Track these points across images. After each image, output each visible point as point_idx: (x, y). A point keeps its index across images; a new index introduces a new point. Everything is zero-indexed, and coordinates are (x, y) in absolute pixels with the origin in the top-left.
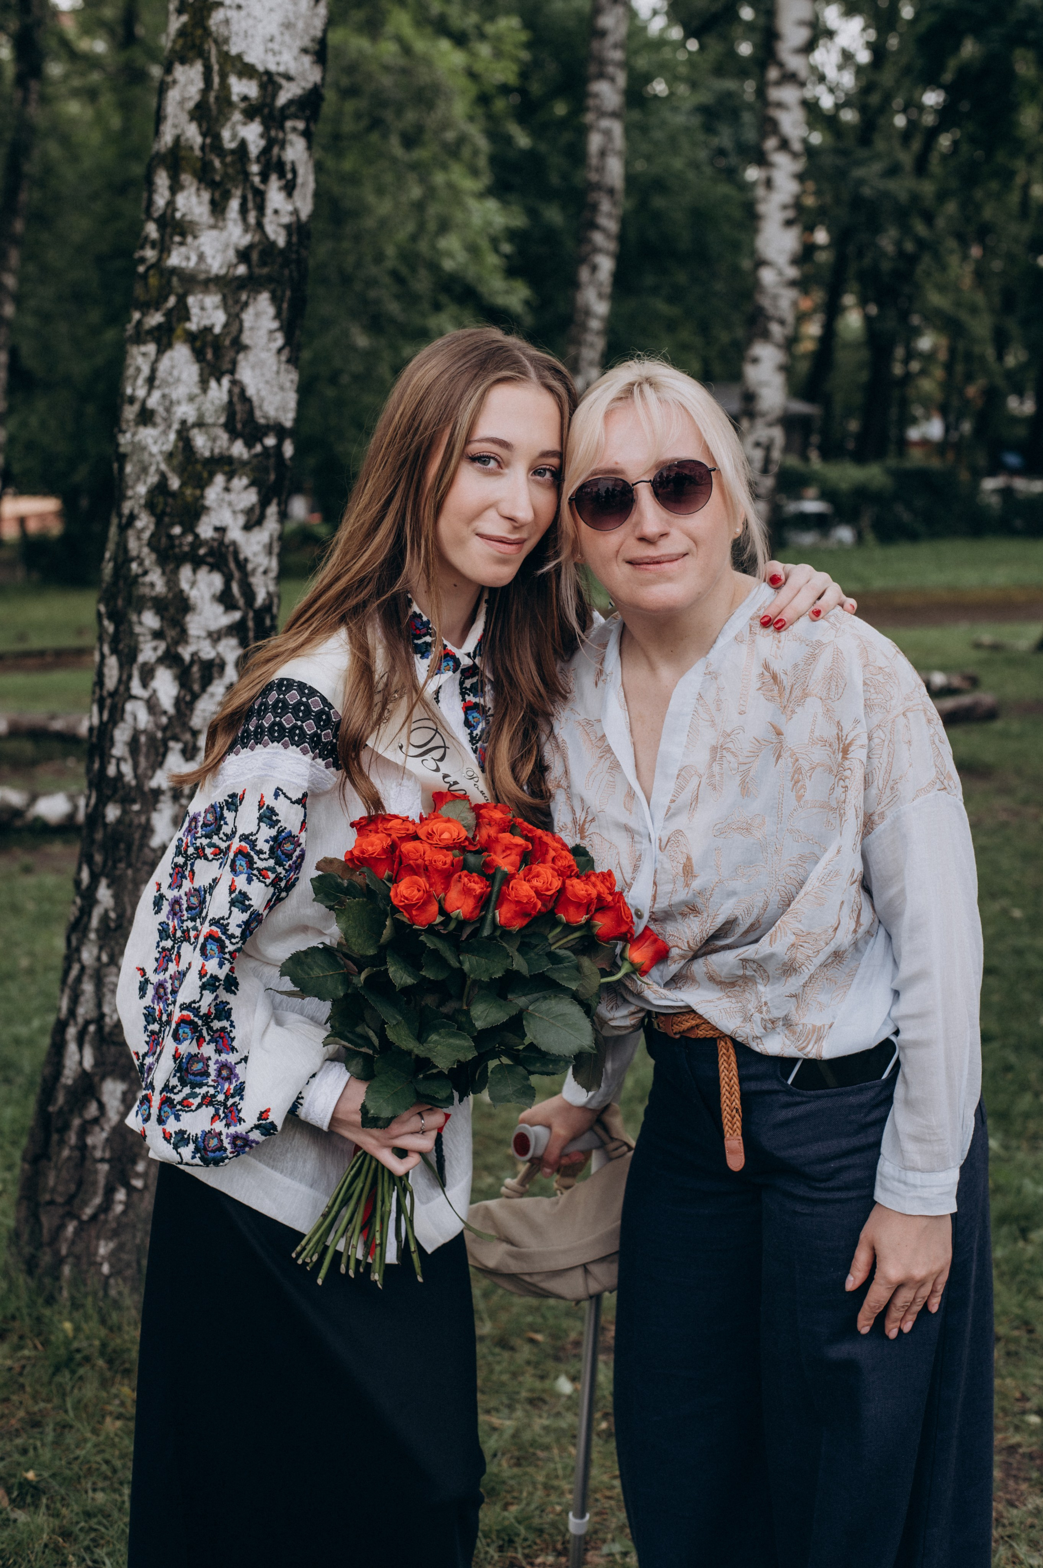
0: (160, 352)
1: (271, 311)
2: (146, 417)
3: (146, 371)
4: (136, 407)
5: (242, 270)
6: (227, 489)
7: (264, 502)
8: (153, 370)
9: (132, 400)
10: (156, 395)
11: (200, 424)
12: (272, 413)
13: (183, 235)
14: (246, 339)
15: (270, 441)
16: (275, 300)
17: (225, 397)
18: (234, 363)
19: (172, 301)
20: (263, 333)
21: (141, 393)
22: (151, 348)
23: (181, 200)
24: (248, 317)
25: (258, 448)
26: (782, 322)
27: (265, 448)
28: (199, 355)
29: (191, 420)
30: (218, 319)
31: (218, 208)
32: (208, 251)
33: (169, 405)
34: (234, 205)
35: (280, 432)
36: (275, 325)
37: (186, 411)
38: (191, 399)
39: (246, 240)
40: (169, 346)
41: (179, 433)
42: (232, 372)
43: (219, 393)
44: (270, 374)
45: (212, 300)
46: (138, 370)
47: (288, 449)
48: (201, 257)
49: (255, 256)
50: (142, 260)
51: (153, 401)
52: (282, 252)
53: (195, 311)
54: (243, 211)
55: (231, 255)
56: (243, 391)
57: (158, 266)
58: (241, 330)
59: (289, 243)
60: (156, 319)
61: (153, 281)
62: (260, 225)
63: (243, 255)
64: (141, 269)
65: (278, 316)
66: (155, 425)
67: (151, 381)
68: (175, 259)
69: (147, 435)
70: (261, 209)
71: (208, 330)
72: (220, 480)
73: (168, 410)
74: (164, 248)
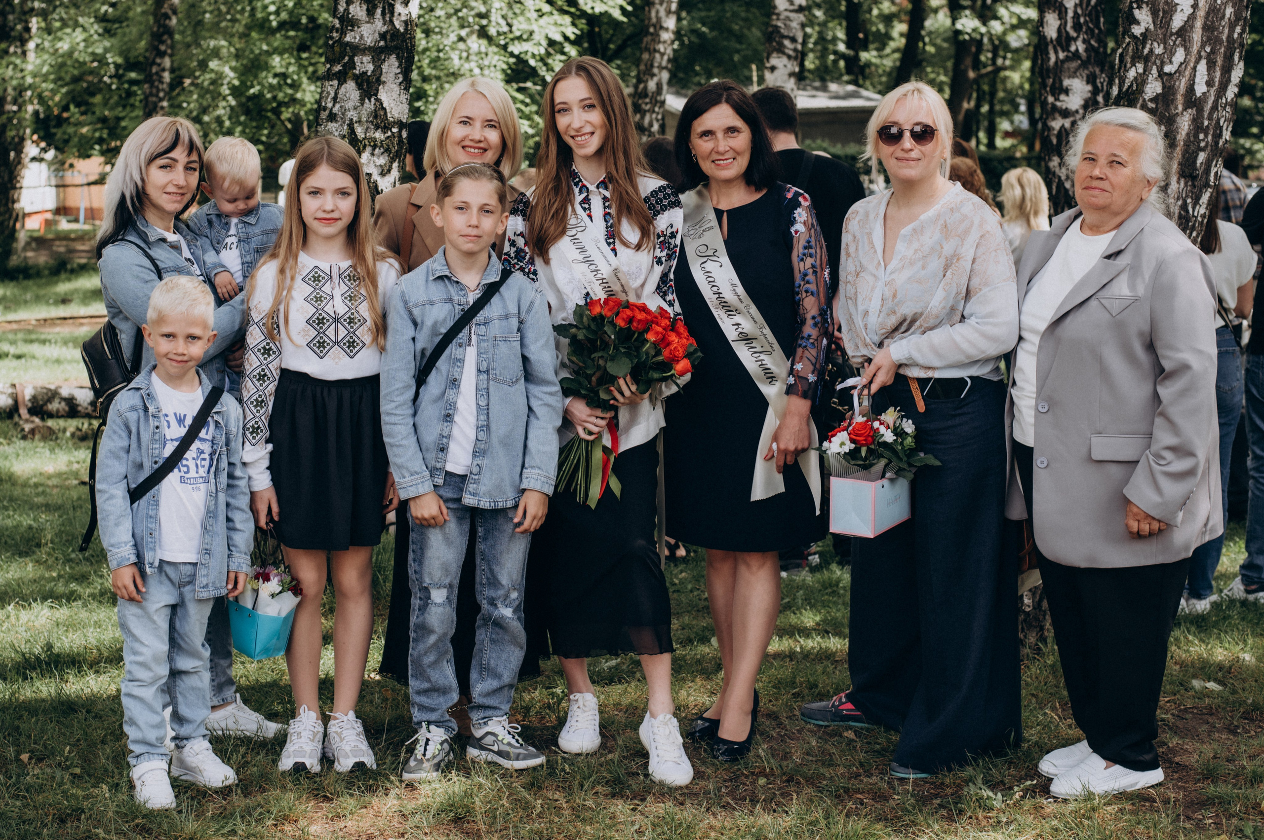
0: (340, 85)
1: (397, 64)
2: (332, 117)
3: (332, 94)
4: (327, 112)
5: (382, 43)
6: (373, 154)
7: (392, 161)
8: (336, 94)
9: (325, 109)
10: (337, 106)
11: (359, 122)
12: (396, 115)
13: (353, 26)
14: (383, 79)
15: (395, 130)
16: (398, 58)
17: (373, 108)
18: (377, 90)
19: (347, 58)
20: (392, 75)
21: (330, 105)
22: (335, 83)
23: (351, 8)
24: (385, 67)
25: (389, 133)
26: (793, 40)
27: (393, 133)
28: (359, 86)
29: (355, 119)
30: (370, 68)
31: (370, 13)
32: (365, 35)
33: (344, 111)
34: (379, 11)
35: (401, 125)
36: (399, 71)
37: (352, 114)
38: (355, 108)
39: (385, 29)
40: (345, 82)
41: (348, 125)
42: (376, 95)
43: (369, 105)
44: (395, 96)
45: (367, 59)
46: (328, 93)
47: (404, 134)
48: (362, 37)
49: (388, 37)
50: (332, 38)
51: (336, 109)
52: (402, 34)
53: (358, 64)
54: (383, 14)
55: (377, 35)
56: (381, 104)
57: (339, 41)
58: (381, 74)
59: (406, 29)
60: (338, 68)
61: (337, 49)
62: (391, 21)
63: (383, 36)
64: (331, 42)
65: (400, 66)
66: (336, 121)
67: (335, 99)
68: (348, 38)
69: (332, 126)
70: (392, 13)
71: (365, 73)
72: (369, 149)
73: (343, 114)
74: (343, 33)
